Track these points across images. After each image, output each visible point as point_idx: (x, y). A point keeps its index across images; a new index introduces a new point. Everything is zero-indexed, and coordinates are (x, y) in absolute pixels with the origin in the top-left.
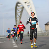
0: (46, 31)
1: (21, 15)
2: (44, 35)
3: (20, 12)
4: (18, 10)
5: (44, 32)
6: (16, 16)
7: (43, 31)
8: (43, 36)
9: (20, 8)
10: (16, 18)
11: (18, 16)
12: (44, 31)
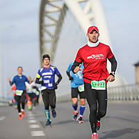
1: (58, 31)
2: (132, 98)
3: (57, 21)
4: (49, 15)
5: (131, 90)
6: (41, 35)
7: (129, 86)
8: (128, 102)
11: (47, 37)
12: (132, 85)
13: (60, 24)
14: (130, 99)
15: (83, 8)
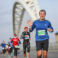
0: (57, 43)
1: (21, 20)
2: (54, 49)
4: (17, 13)
5: (54, 45)
6: (14, 22)
7: (53, 43)
8: (53, 50)
9: (20, 10)
10: (14, 25)
12: (54, 43)
13: (22, 17)
14: (53, 49)
15: (32, 9)
